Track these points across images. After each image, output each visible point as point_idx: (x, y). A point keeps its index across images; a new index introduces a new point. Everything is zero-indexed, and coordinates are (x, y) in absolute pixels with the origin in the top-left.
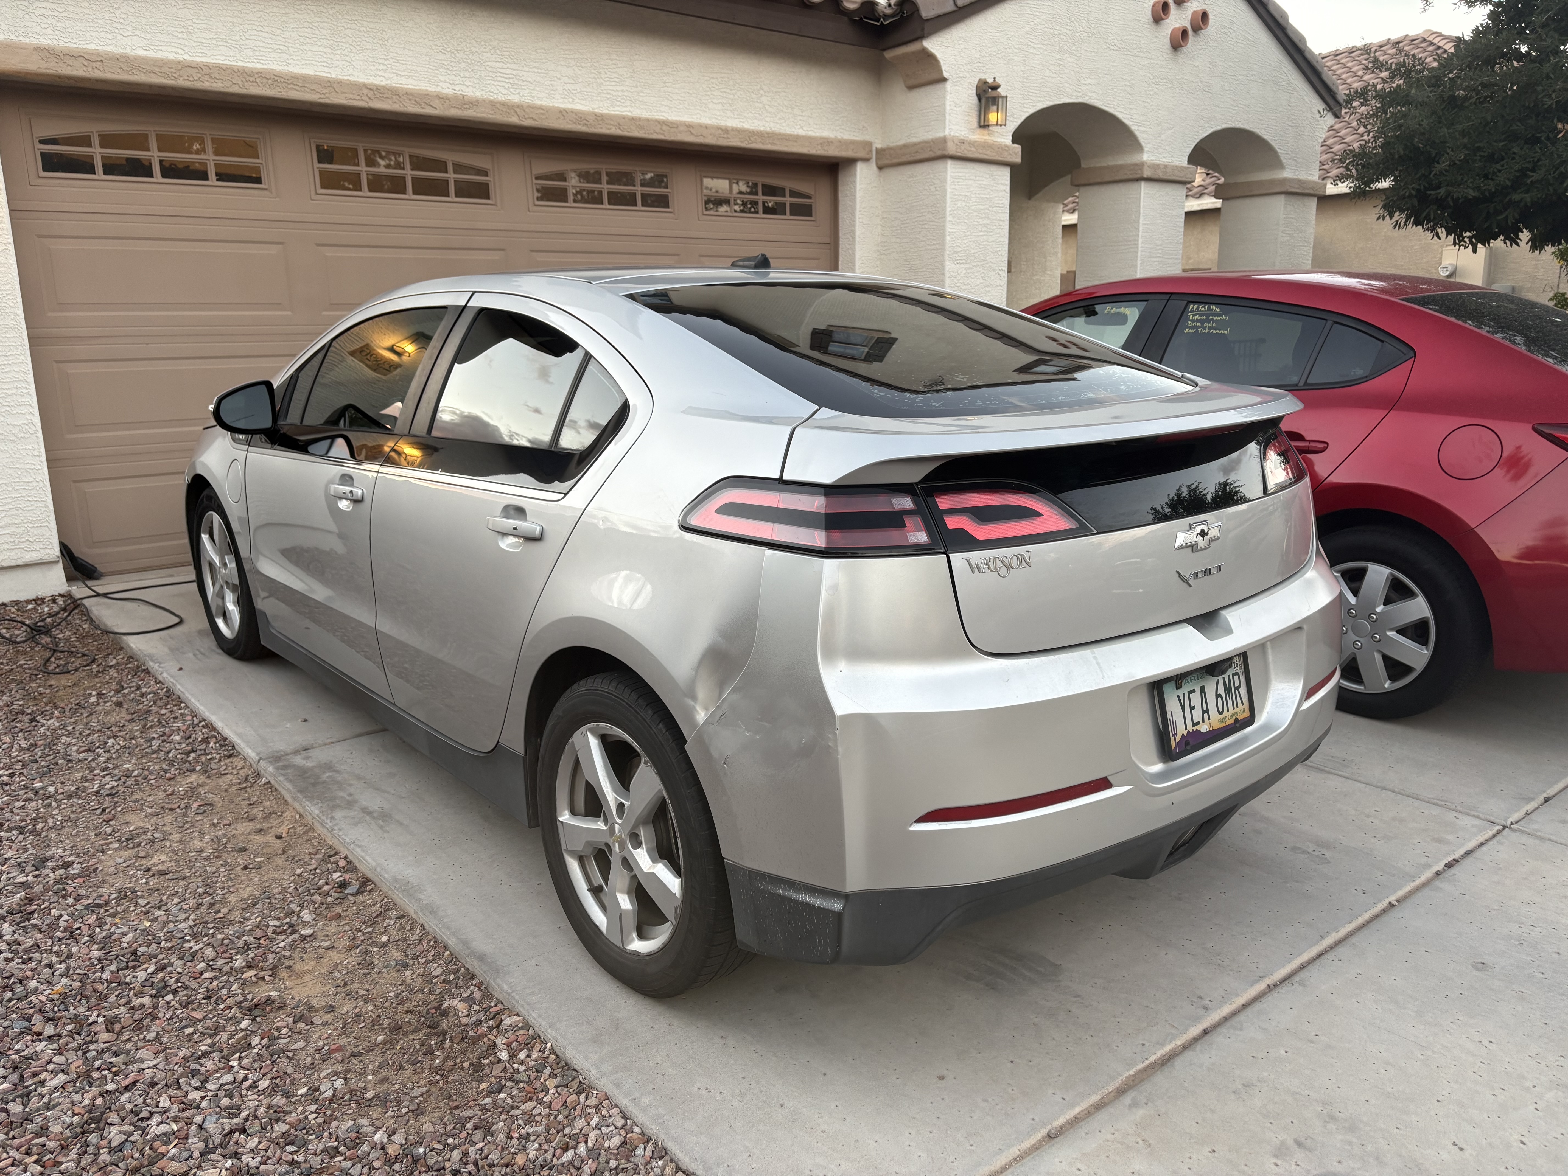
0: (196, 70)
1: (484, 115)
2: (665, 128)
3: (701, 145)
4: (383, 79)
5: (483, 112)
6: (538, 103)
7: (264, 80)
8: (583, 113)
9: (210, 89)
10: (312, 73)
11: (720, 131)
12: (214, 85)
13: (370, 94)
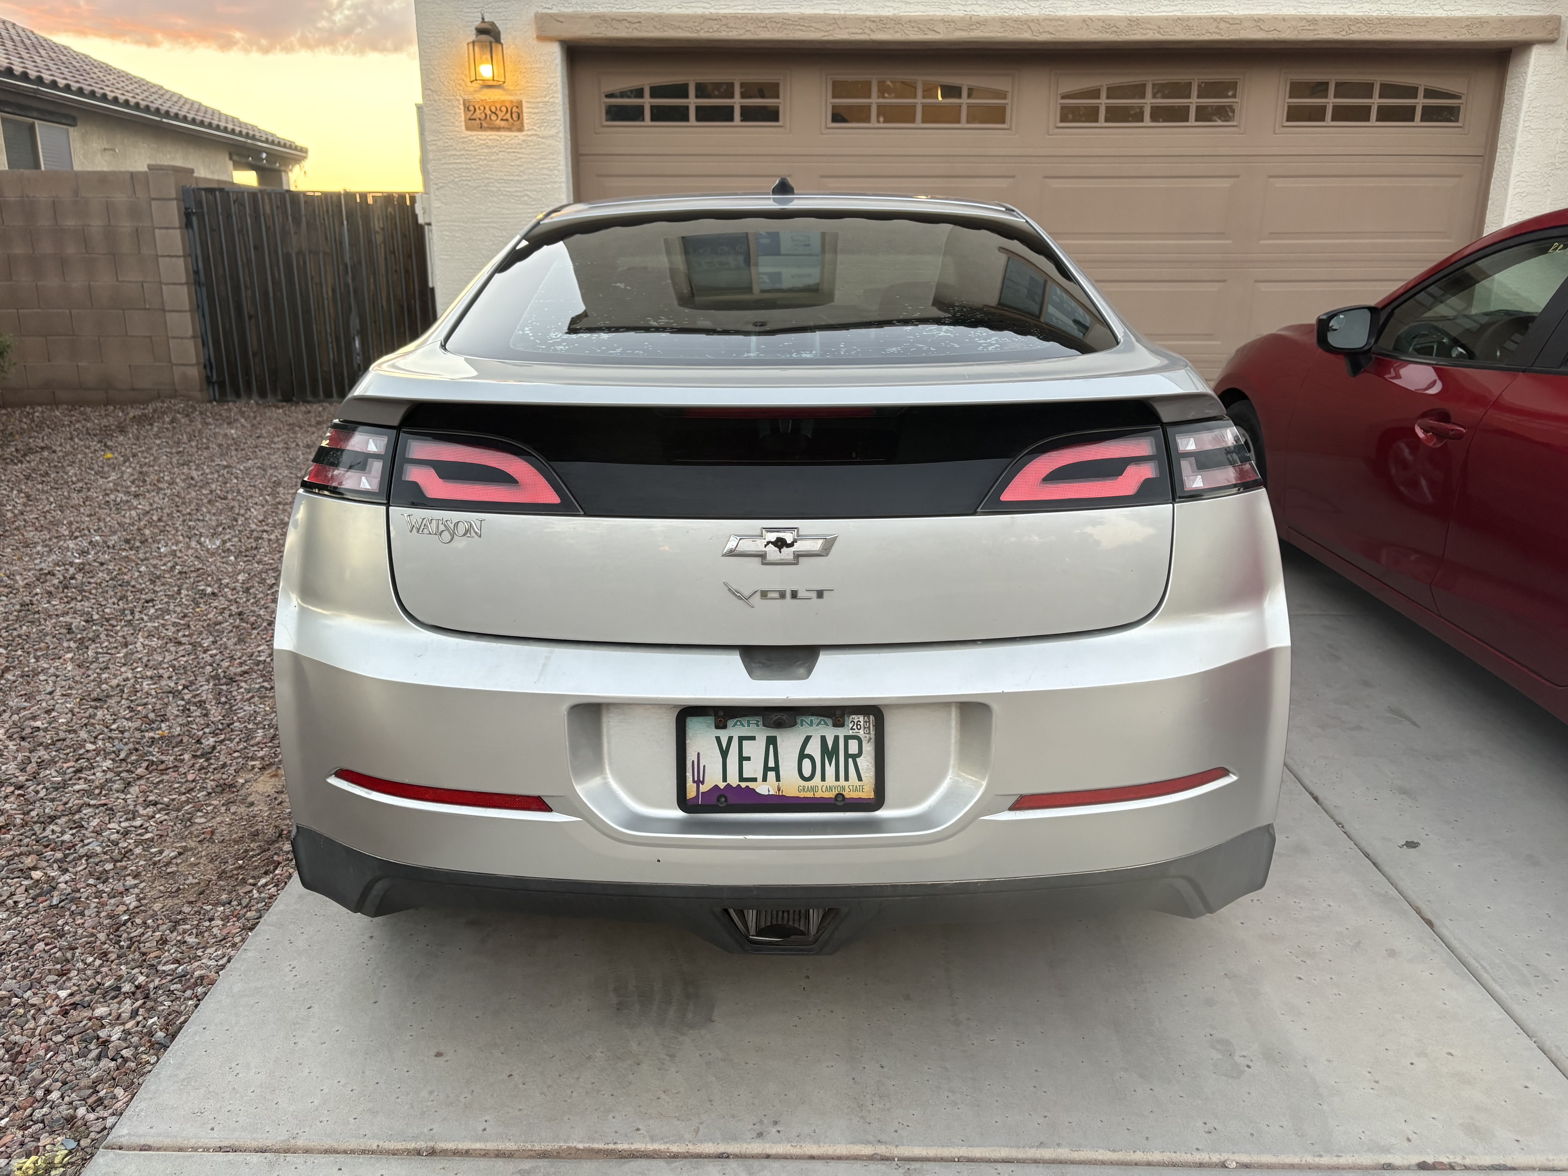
0: (716, 22)
1: (991, 35)
2: (1223, 25)
3: (1276, 42)
4: (891, 9)
5: (992, 32)
6: (1061, 13)
7: (774, 24)
8: (1112, 18)
9: (727, 38)
10: (822, 12)
11: (1304, 23)
12: (730, 34)
13: (873, 26)
